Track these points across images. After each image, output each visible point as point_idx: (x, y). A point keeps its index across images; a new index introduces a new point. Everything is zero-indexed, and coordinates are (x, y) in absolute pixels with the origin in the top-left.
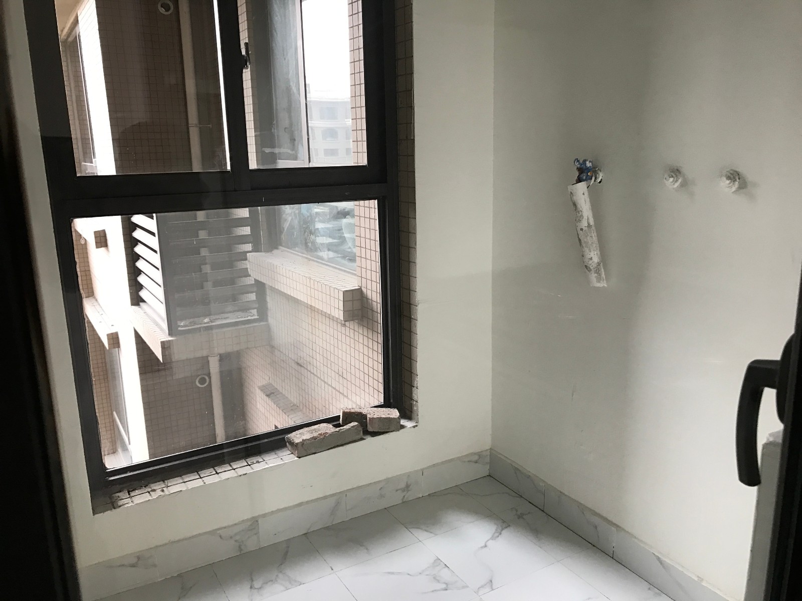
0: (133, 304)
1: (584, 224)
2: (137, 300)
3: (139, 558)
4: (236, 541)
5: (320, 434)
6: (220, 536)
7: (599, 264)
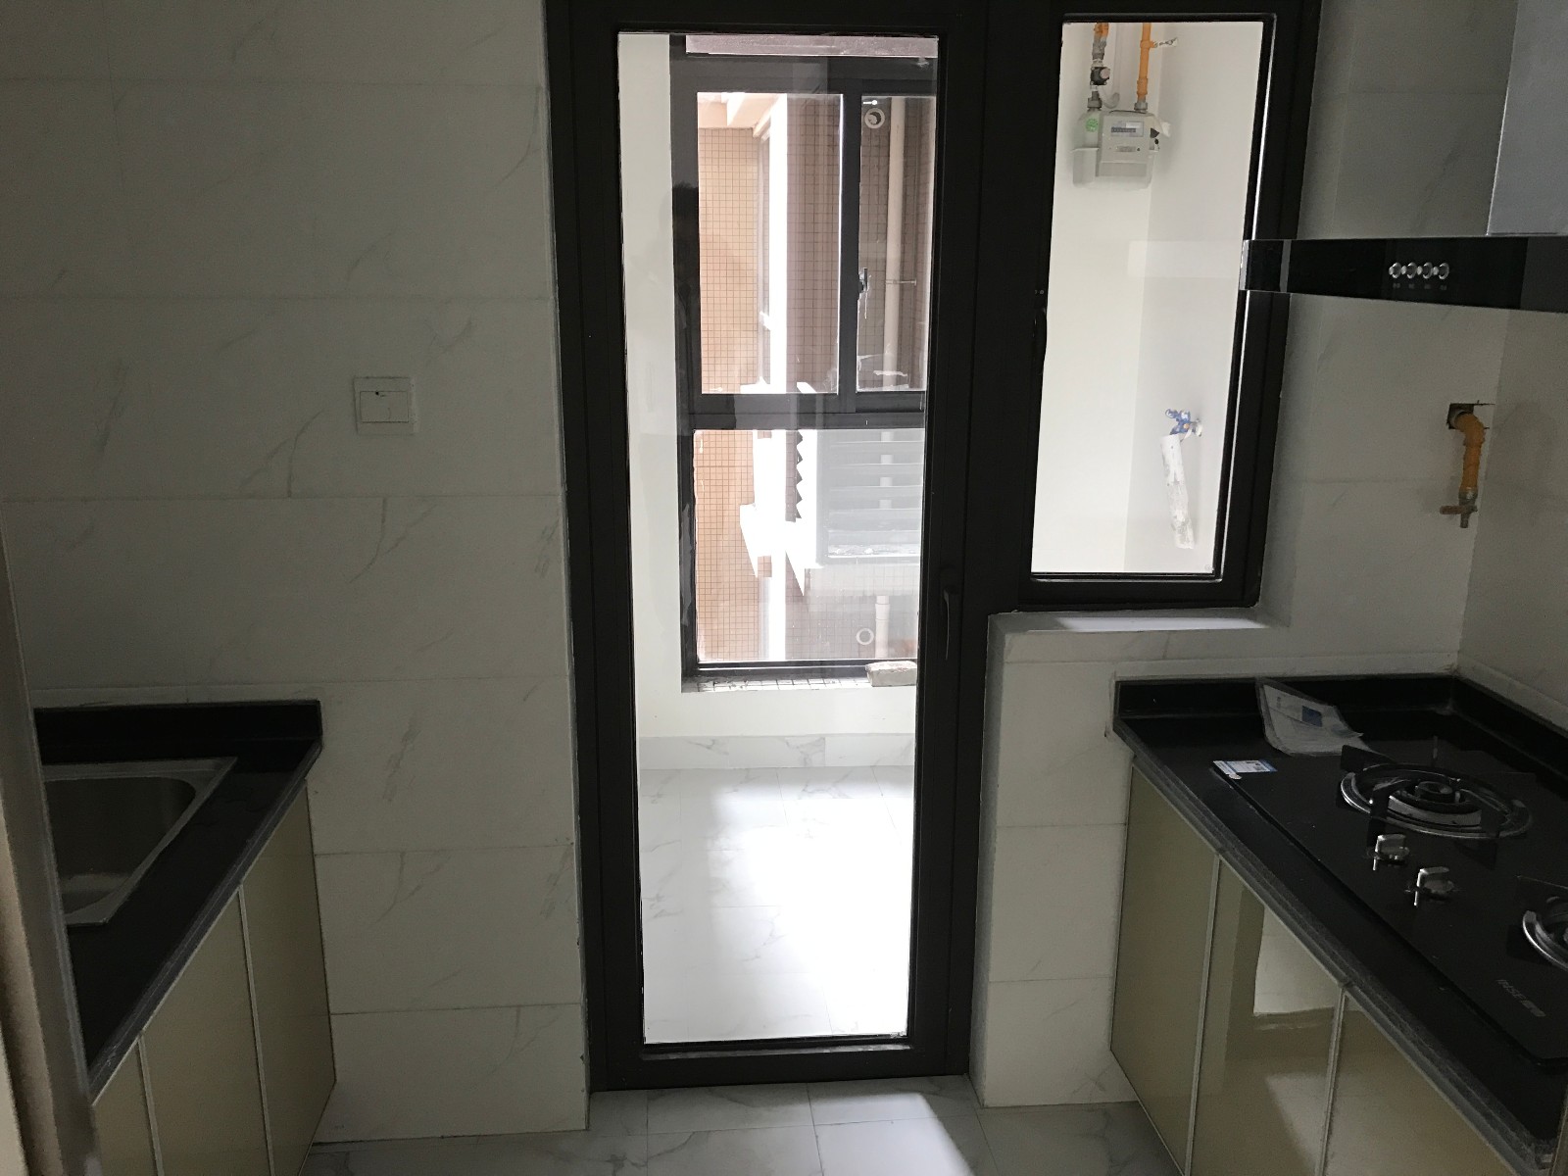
0: (788, 519)
1: (1171, 479)
2: (793, 515)
3: (714, 741)
4: (802, 752)
5: (900, 669)
6: (788, 743)
7: (1184, 524)
